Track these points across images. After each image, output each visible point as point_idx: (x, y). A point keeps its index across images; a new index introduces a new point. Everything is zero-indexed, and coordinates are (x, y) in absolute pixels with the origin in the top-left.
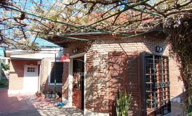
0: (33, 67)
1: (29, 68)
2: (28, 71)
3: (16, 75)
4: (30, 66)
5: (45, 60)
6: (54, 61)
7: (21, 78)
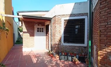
0: (42, 27)
1: (38, 29)
2: (38, 31)
3: (28, 34)
4: (39, 27)
5: (57, 18)
6: (68, 18)
7: (32, 37)
